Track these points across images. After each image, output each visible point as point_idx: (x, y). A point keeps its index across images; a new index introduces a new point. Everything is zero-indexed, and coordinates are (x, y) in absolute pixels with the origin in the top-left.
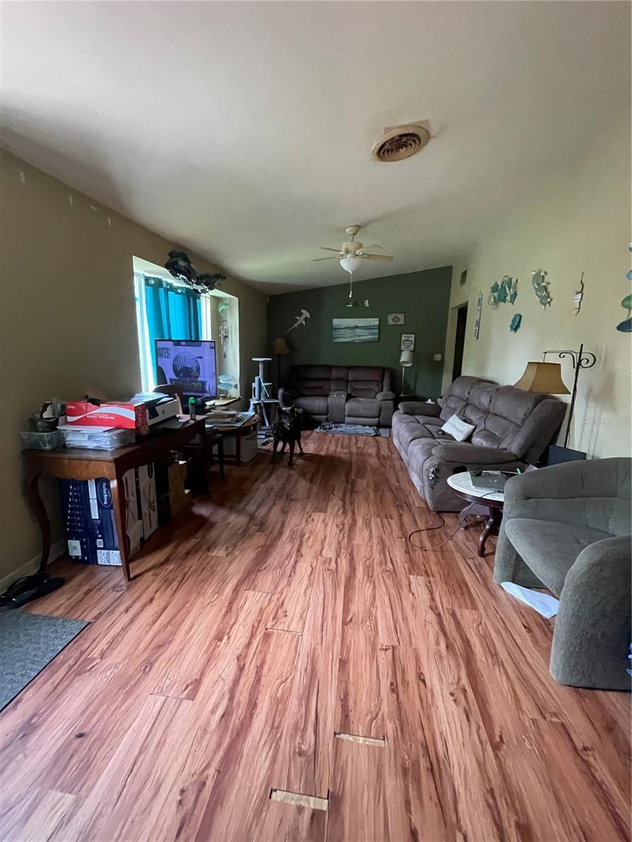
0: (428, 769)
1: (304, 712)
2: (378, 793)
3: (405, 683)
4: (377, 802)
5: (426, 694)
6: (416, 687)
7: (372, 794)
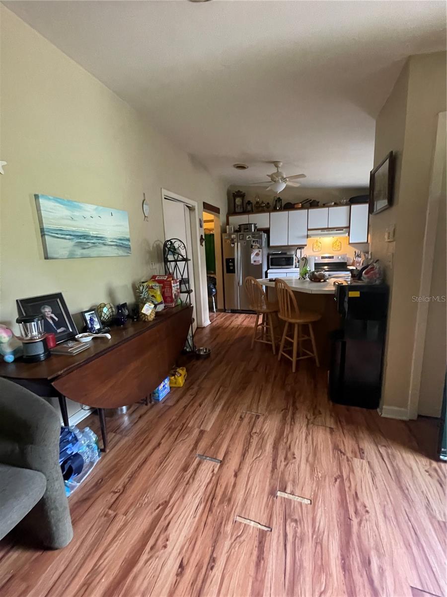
0: (215, 499)
1: (297, 553)
2: (249, 493)
3: (199, 567)
4: (250, 489)
5: (187, 551)
6: (192, 560)
7: (252, 493)
